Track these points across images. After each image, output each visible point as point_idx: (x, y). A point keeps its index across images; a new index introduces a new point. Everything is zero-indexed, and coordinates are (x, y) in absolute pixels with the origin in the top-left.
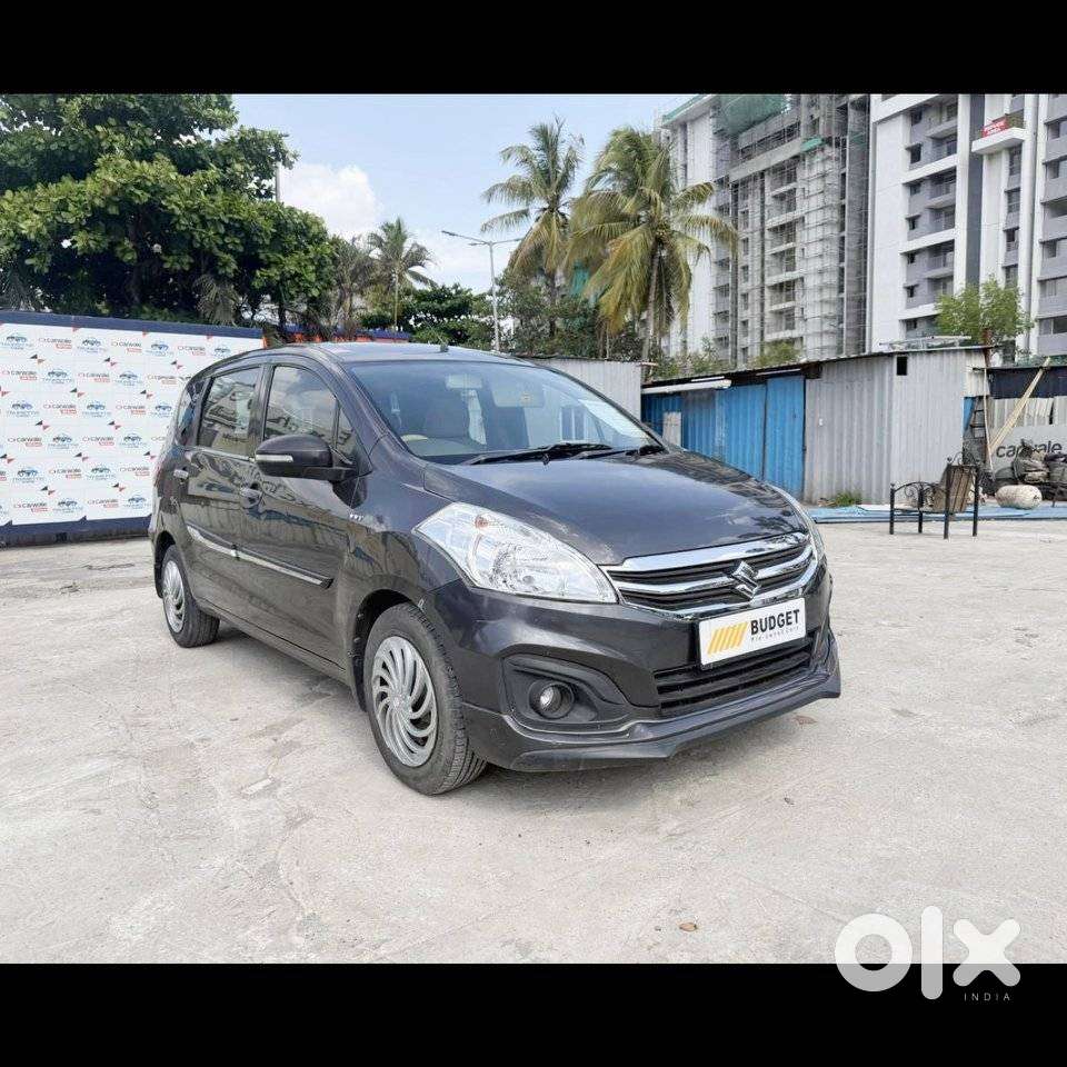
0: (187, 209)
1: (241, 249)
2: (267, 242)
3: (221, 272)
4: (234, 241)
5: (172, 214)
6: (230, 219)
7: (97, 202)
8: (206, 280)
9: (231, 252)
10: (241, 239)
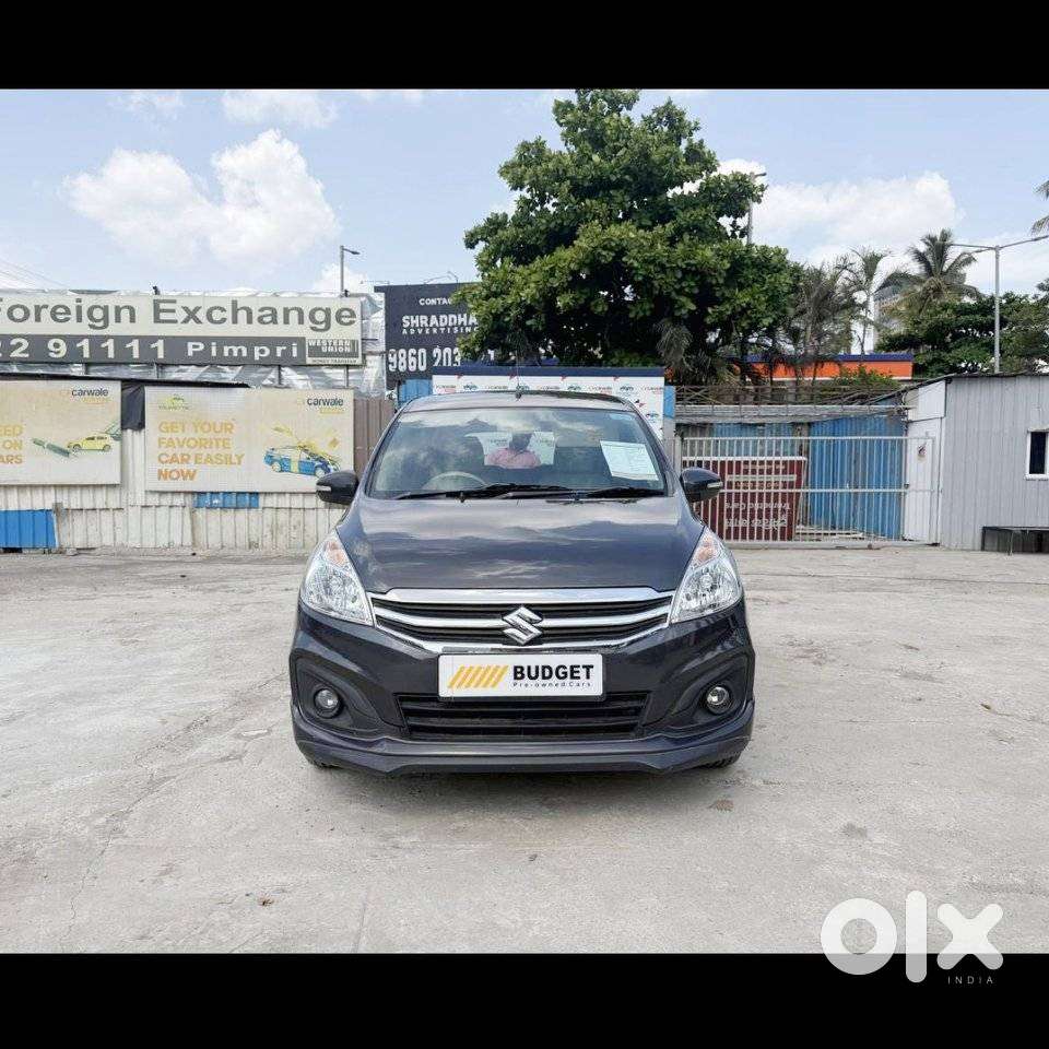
0: (645, 261)
1: (696, 291)
2: (721, 281)
3: (677, 314)
4: (690, 285)
5: (631, 268)
6: (688, 265)
7: (572, 266)
8: (665, 324)
9: (687, 295)
10: (696, 282)
